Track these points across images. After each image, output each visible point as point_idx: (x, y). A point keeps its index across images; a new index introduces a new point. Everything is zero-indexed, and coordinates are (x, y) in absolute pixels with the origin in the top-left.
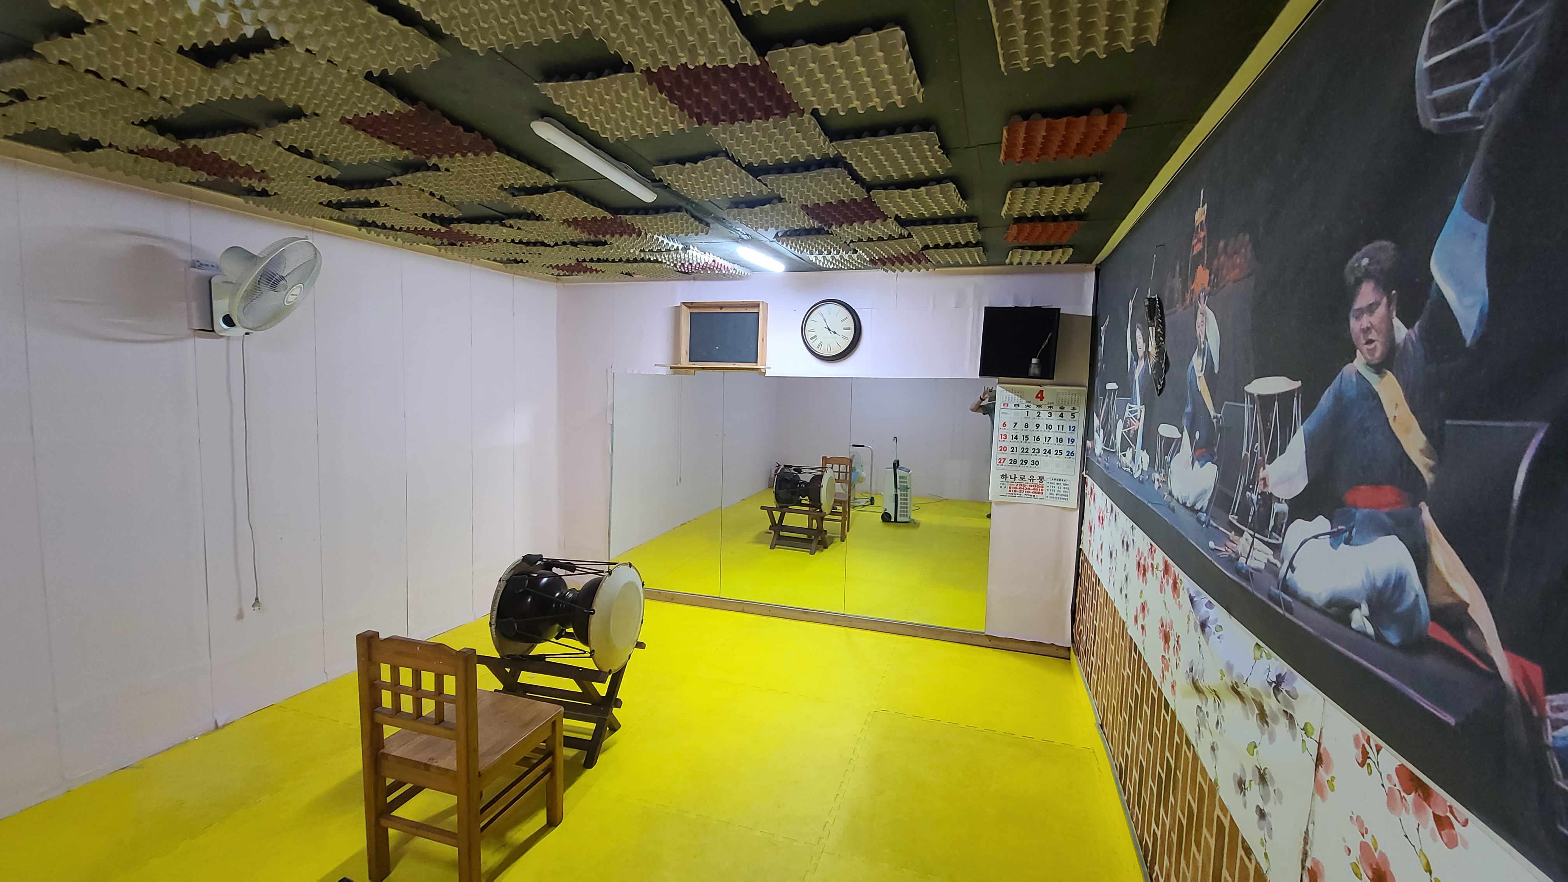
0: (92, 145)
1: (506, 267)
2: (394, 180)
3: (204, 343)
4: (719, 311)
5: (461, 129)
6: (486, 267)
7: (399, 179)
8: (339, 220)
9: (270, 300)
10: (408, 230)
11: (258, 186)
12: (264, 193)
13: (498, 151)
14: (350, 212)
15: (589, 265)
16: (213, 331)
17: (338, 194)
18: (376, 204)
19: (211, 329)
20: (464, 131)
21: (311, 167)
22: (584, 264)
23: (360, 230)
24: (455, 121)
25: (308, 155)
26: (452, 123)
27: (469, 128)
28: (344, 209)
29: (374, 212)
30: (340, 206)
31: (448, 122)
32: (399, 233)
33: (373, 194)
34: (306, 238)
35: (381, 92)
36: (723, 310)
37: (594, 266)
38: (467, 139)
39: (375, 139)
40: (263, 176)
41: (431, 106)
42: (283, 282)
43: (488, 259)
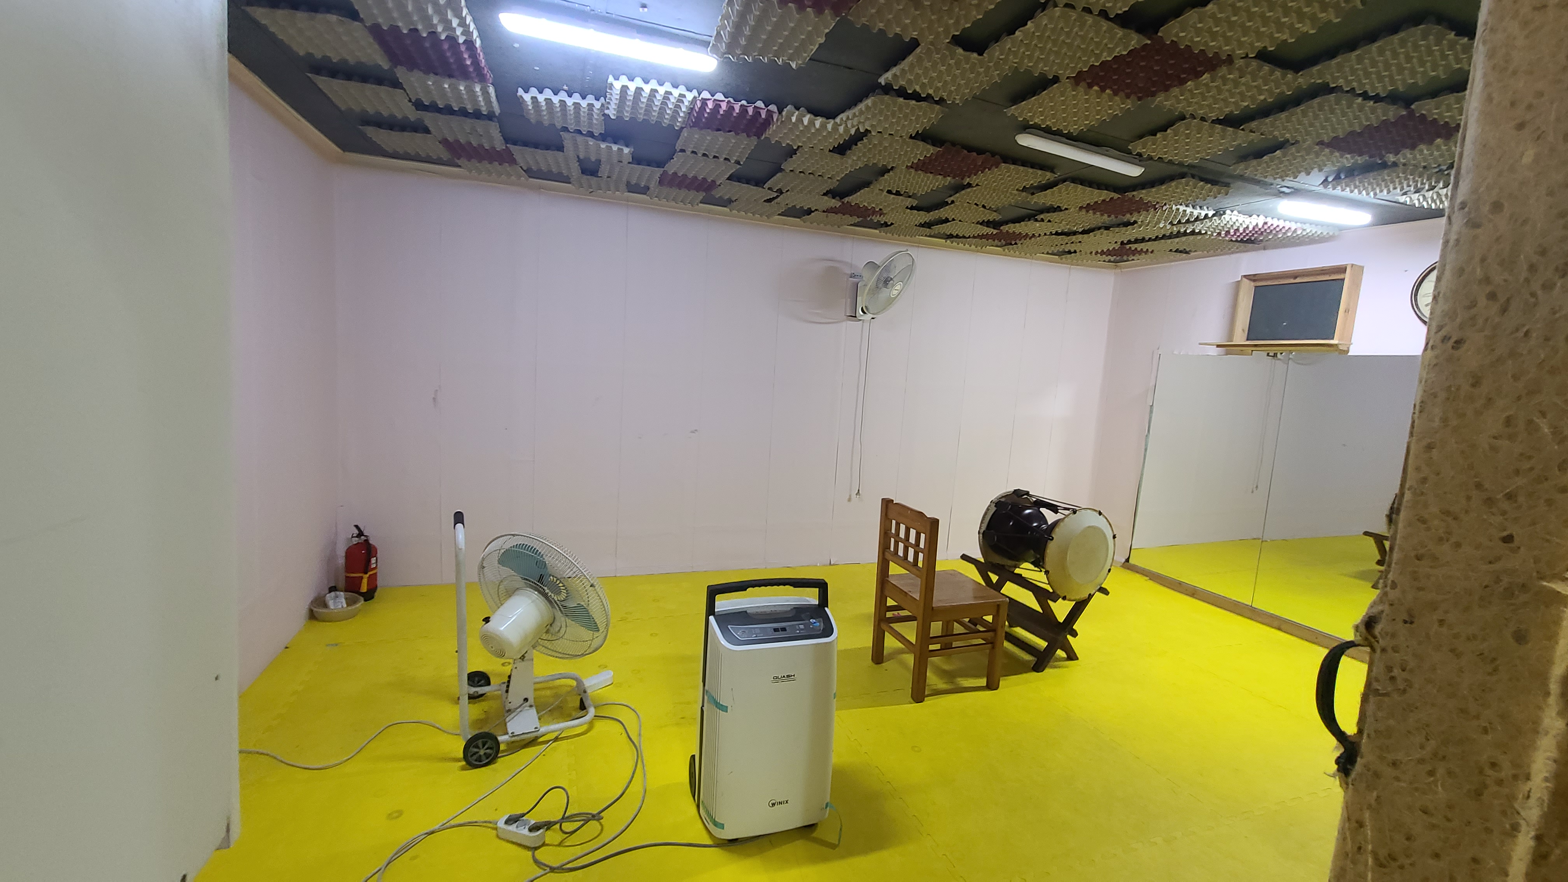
0: (809, 212)
1: (1061, 259)
2: (949, 200)
3: (851, 323)
4: (1292, 281)
5: (975, 154)
6: (1046, 261)
7: (952, 198)
8: (930, 236)
9: (884, 293)
10: (974, 237)
11: (883, 219)
12: (886, 225)
13: (1004, 163)
14: (937, 229)
15: (1133, 247)
16: (856, 317)
17: (924, 217)
18: (947, 221)
19: (854, 315)
20: (978, 154)
21: (902, 201)
22: (1128, 247)
23: (946, 242)
24: (970, 149)
25: (898, 193)
26: (968, 152)
27: (980, 152)
28: (932, 227)
29: (948, 226)
30: (928, 225)
31: (965, 152)
32: (968, 240)
33: (942, 213)
34: (907, 250)
35: (921, 143)
36: (1298, 280)
37: (1139, 246)
38: (980, 160)
39: (929, 175)
40: (881, 213)
41: (954, 144)
42: (891, 282)
43: (1043, 253)
